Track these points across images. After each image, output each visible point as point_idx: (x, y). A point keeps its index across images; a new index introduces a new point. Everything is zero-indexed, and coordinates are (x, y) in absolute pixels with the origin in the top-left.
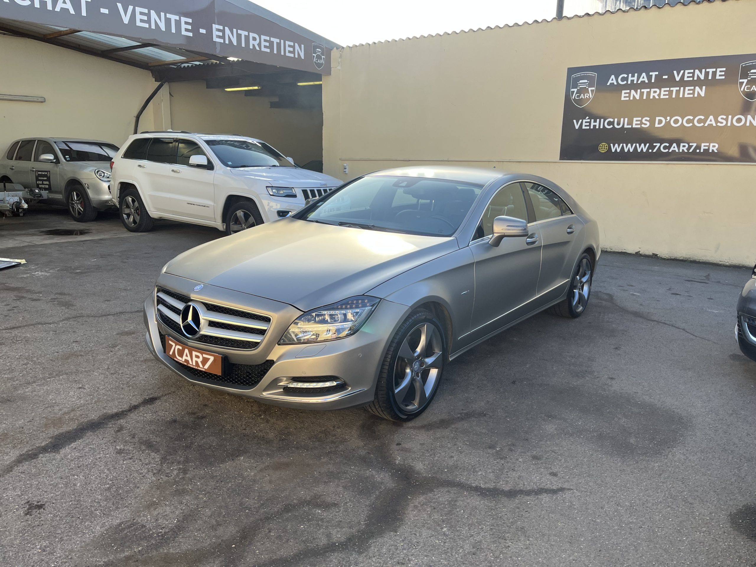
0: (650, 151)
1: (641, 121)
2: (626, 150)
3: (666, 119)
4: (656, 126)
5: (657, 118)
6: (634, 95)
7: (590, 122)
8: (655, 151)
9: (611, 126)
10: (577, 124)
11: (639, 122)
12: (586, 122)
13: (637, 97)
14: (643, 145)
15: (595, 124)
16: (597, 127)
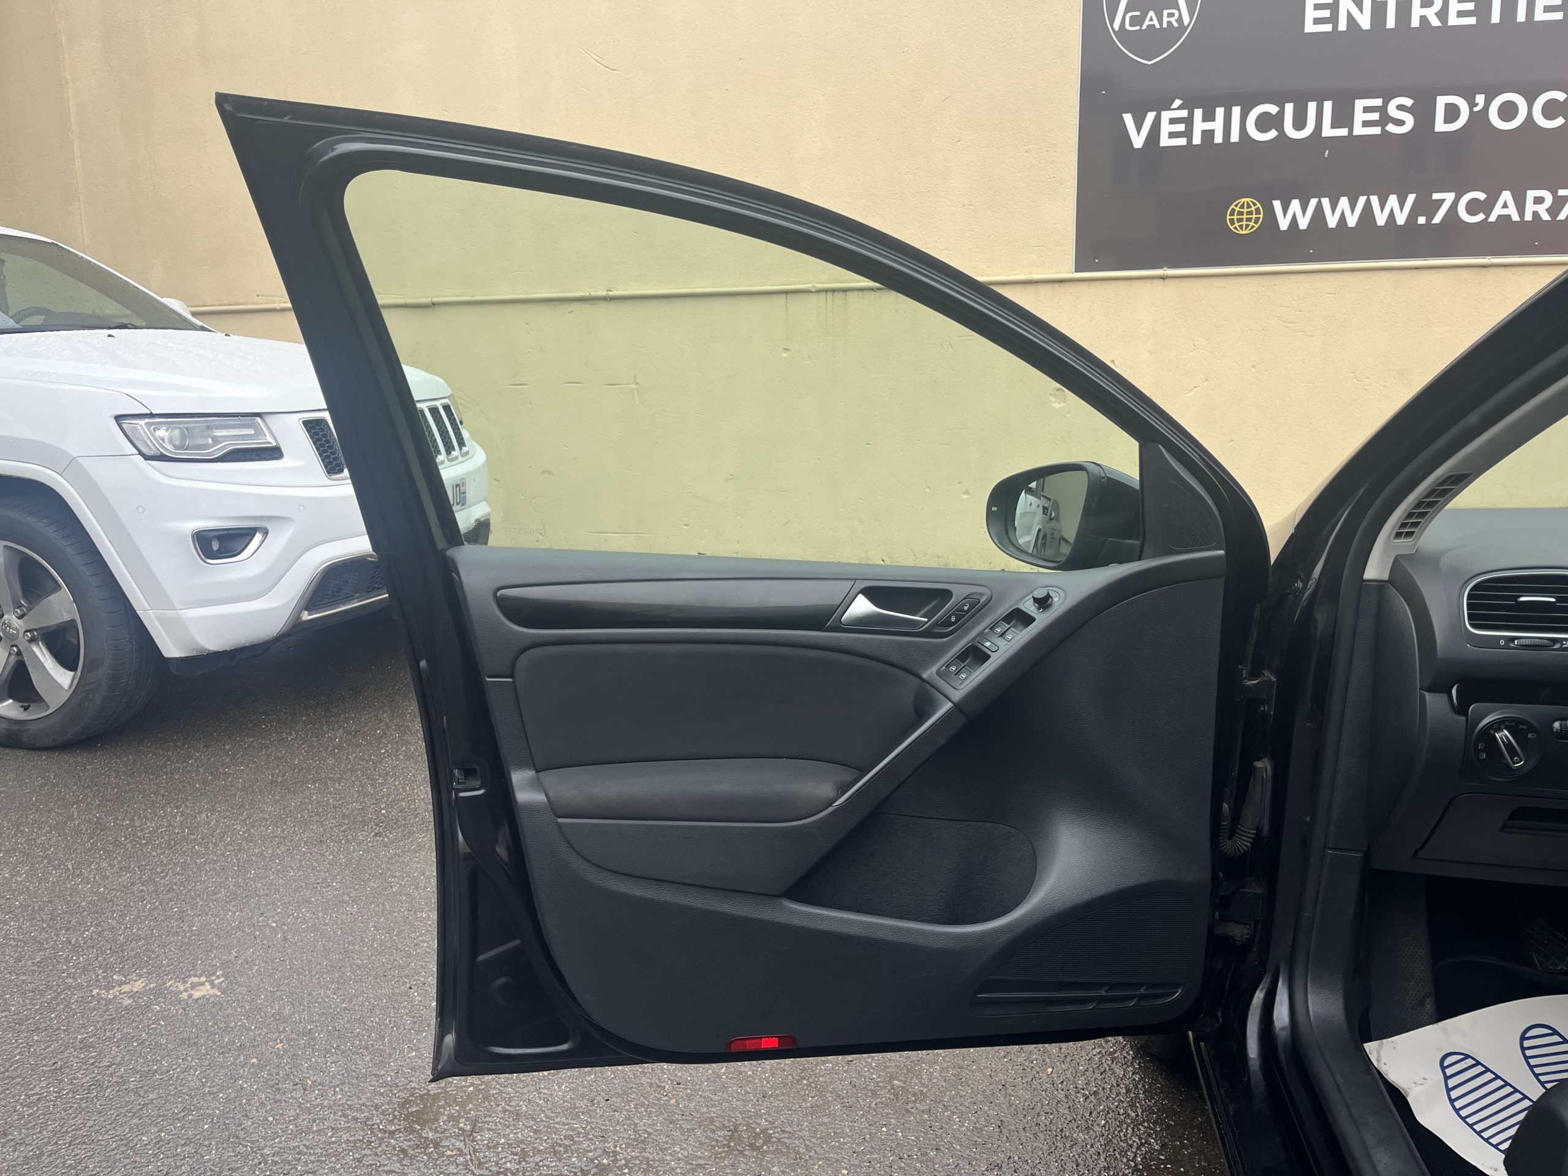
0: (1422, 220)
1: (1383, 110)
2: (1332, 222)
3: (1472, 104)
4: (1437, 130)
5: (1442, 101)
6: (1350, 17)
7: (1189, 121)
8: (1437, 219)
9: (1273, 134)
10: (1139, 131)
11: (1375, 116)
12: (1173, 121)
13: (1364, 21)
14: (1393, 200)
15: (1208, 126)
16: (1218, 139)
